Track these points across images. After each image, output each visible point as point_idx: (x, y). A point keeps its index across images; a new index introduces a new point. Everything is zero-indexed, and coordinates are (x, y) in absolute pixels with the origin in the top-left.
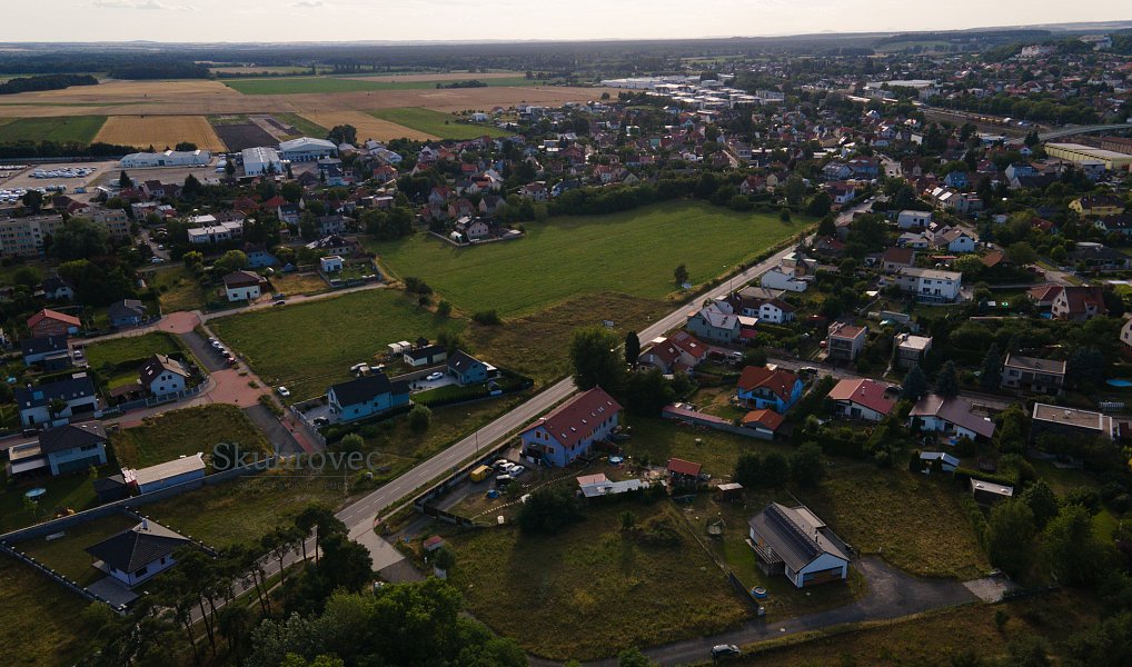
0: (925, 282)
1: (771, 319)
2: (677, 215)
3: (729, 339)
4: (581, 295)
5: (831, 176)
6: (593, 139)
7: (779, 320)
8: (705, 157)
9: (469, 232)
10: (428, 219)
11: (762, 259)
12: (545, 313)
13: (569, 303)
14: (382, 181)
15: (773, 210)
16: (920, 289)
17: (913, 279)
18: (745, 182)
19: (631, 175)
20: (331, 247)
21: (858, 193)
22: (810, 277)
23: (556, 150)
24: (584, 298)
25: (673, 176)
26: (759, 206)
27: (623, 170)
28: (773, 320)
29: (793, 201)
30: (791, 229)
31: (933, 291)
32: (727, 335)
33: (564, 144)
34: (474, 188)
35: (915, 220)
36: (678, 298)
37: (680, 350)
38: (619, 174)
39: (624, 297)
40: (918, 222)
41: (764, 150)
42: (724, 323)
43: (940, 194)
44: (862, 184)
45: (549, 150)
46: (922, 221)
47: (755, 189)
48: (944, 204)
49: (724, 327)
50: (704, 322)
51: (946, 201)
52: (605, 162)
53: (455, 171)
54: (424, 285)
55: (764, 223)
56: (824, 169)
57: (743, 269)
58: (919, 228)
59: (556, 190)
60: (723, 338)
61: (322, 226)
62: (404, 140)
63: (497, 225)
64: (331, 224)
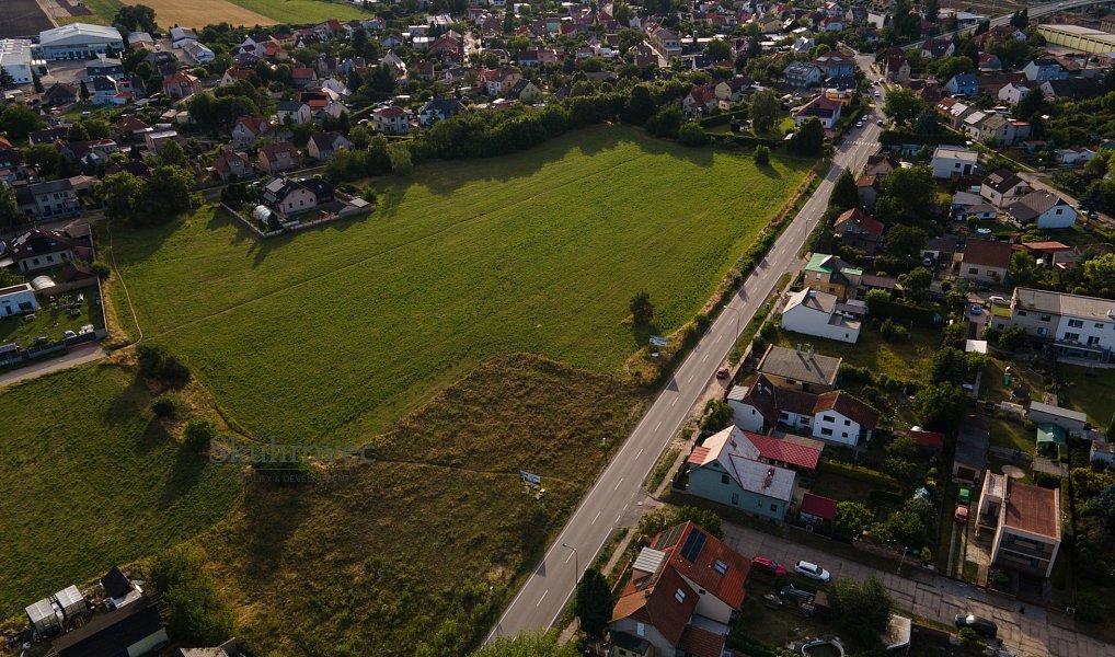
0: (1071, 323)
1: (836, 437)
2: (604, 157)
3: (779, 515)
4: (468, 366)
5: (796, 81)
6: (473, 23)
7: (852, 440)
8: (623, 51)
9: (284, 206)
10: (224, 176)
11: (758, 257)
12: (404, 432)
13: (451, 394)
14: (176, 97)
15: (739, 146)
16: (1060, 335)
17: (1047, 317)
18: (690, 96)
19: (530, 85)
20: (28, 255)
21: (846, 111)
22: (858, 305)
23: (425, 40)
24: (476, 377)
25: (589, 90)
26: (719, 138)
27: (518, 77)
28: (844, 440)
29: (762, 127)
30: (777, 182)
31: (1083, 339)
32: (774, 508)
33: (435, 31)
34: (305, 112)
35: (958, 166)
36: (648, 373)
37: (697, 588)
38: (513, 85)
39: (548, 368)
40: (962, 169)
41: (695, 40)
42: (768, 483)
43: (966, 114)
44: (846, 96)
45: (416, 40)
46: (968, 167)
47: (704, 106)
48: (974, 130)
49: (768, 492)
50: (726, 478)
51: (977, 125)
52: (492, 63)
53: (285, 79)
54: (172, 361)
55: (735, 169)
56: (786, 71)
57: (737, 284)
58: (964, 179)
59: (424, 113)
60: (766, 511)
61: (34, 202)
62: (223, 27)
63: (329, 190)
64: (51, 198)
